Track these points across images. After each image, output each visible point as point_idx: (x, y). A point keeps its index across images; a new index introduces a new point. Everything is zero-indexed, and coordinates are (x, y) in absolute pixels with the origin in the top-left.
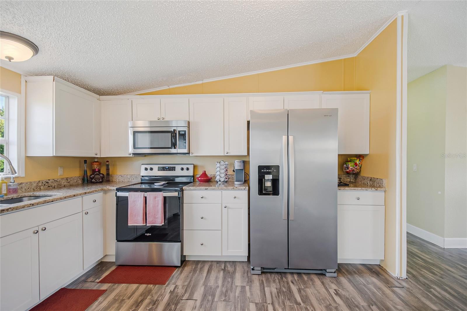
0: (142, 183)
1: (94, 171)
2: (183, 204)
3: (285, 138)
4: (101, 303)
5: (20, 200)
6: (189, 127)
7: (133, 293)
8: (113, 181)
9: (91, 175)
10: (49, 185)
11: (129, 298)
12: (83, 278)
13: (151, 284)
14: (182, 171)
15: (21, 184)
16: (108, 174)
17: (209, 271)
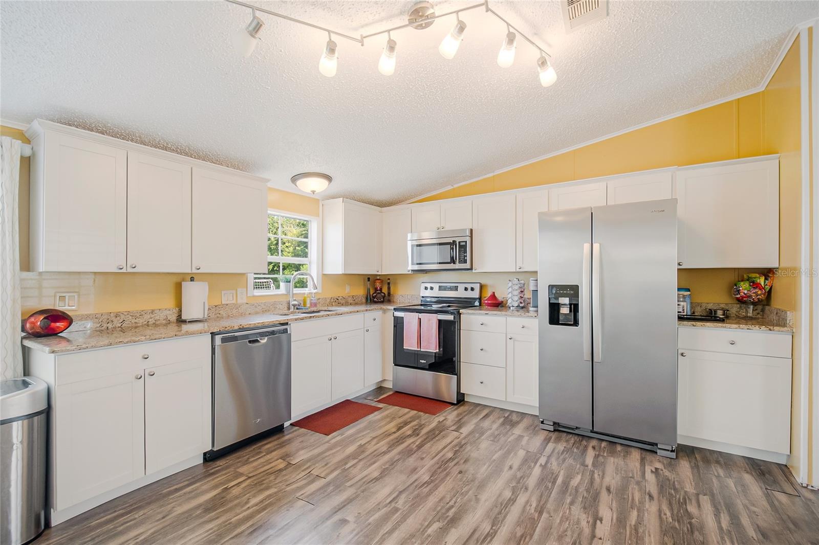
0: (421, 305)
1: (376, 289)
2: (460, 331)
3: (587, 246)
4: (376, 416)
5: (318, 312)
6: (471, 237)
7: (405, 415)
8: (394, 302)
9: (373, 294)
10: (338, 302)
11: (400, 417)
12: (363, 396)
13: (421, 411)
14: (465, 291)
15: (319, 299)
16: (389, 294)
17: (486, 416)
